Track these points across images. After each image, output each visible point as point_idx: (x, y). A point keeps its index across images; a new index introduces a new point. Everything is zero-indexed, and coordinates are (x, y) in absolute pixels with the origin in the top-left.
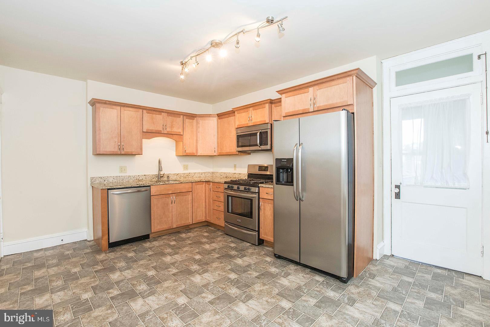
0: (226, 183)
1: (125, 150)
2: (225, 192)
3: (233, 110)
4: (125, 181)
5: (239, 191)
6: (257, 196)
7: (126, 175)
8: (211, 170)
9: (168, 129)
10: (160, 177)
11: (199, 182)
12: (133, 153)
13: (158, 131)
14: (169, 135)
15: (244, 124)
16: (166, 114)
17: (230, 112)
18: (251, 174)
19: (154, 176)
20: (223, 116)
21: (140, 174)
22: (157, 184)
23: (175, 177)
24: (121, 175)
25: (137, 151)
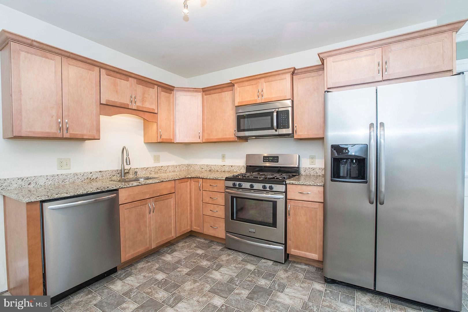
0: (227, 179)
1: (71, 131)
2: (227, 192)
3: (231, 83)
4: (68, 183)
5: (252, 191)
6: (282, 196)
7: (70, 173)
8: (186, 162)
9: (139, 104)
10: (123, 174)
11: (183, 178)
12: (85, 137)
13: (124, 104)
14: (138, 112)
15: (249, 101)
16: (135, 80)
17: (223, 86)
18: (250, 166)
19: (114, 172)
20: (212, 92)
21: (93, 170)
22: (129, 186)
23: (144, 172)
24: (60, 172)
25: (91, 133)
